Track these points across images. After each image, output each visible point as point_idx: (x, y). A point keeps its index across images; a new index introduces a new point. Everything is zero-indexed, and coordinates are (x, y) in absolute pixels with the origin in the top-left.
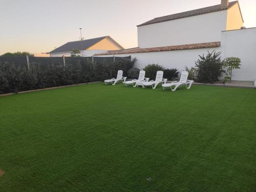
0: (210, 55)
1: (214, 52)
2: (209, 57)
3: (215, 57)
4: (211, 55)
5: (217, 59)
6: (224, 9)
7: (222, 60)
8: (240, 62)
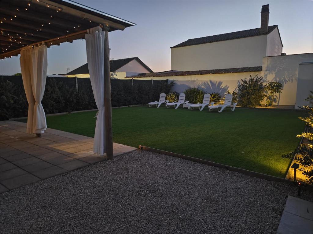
0: (252, 80)
1: (256, 77)
2: (252, 81)
3: (257, 81)
4: (254, 79)
5: (259, 83)
6: (264, 34)
7: (264, 84)
8: (281, 86)
